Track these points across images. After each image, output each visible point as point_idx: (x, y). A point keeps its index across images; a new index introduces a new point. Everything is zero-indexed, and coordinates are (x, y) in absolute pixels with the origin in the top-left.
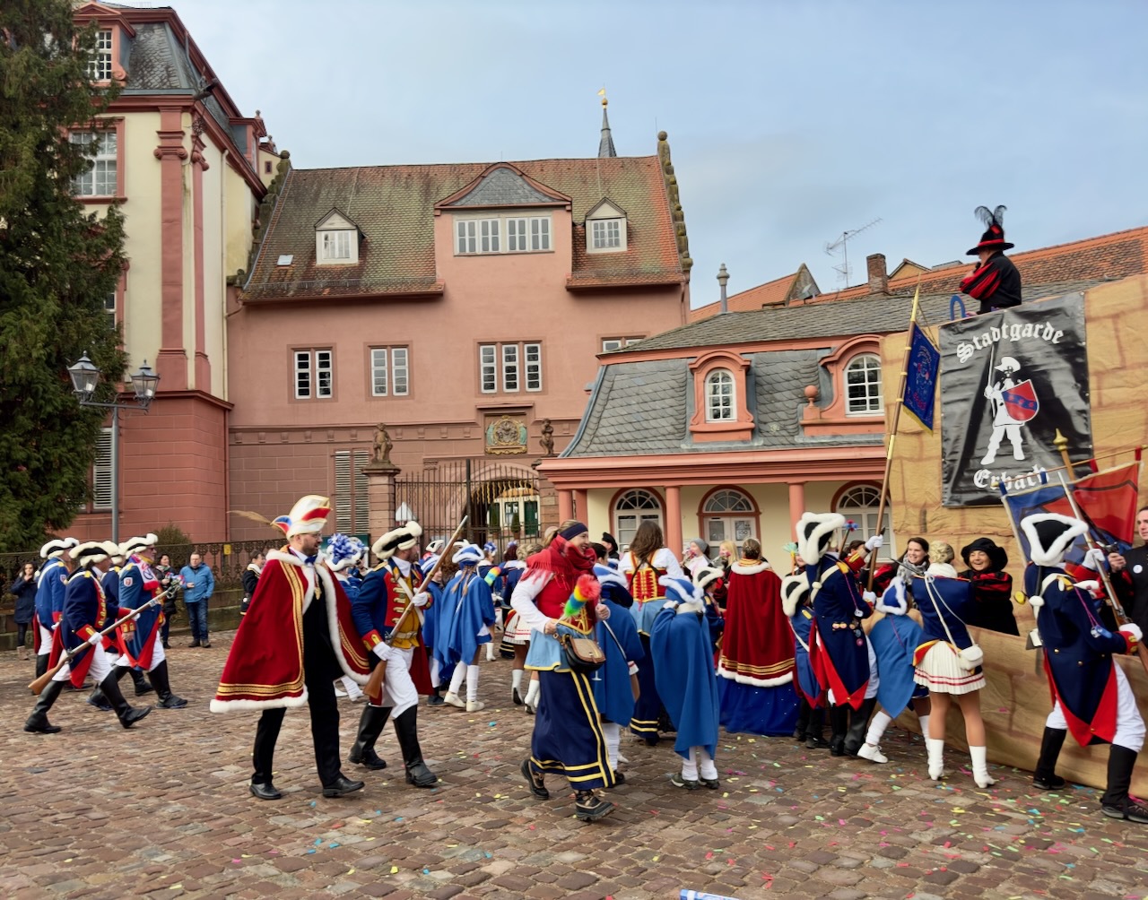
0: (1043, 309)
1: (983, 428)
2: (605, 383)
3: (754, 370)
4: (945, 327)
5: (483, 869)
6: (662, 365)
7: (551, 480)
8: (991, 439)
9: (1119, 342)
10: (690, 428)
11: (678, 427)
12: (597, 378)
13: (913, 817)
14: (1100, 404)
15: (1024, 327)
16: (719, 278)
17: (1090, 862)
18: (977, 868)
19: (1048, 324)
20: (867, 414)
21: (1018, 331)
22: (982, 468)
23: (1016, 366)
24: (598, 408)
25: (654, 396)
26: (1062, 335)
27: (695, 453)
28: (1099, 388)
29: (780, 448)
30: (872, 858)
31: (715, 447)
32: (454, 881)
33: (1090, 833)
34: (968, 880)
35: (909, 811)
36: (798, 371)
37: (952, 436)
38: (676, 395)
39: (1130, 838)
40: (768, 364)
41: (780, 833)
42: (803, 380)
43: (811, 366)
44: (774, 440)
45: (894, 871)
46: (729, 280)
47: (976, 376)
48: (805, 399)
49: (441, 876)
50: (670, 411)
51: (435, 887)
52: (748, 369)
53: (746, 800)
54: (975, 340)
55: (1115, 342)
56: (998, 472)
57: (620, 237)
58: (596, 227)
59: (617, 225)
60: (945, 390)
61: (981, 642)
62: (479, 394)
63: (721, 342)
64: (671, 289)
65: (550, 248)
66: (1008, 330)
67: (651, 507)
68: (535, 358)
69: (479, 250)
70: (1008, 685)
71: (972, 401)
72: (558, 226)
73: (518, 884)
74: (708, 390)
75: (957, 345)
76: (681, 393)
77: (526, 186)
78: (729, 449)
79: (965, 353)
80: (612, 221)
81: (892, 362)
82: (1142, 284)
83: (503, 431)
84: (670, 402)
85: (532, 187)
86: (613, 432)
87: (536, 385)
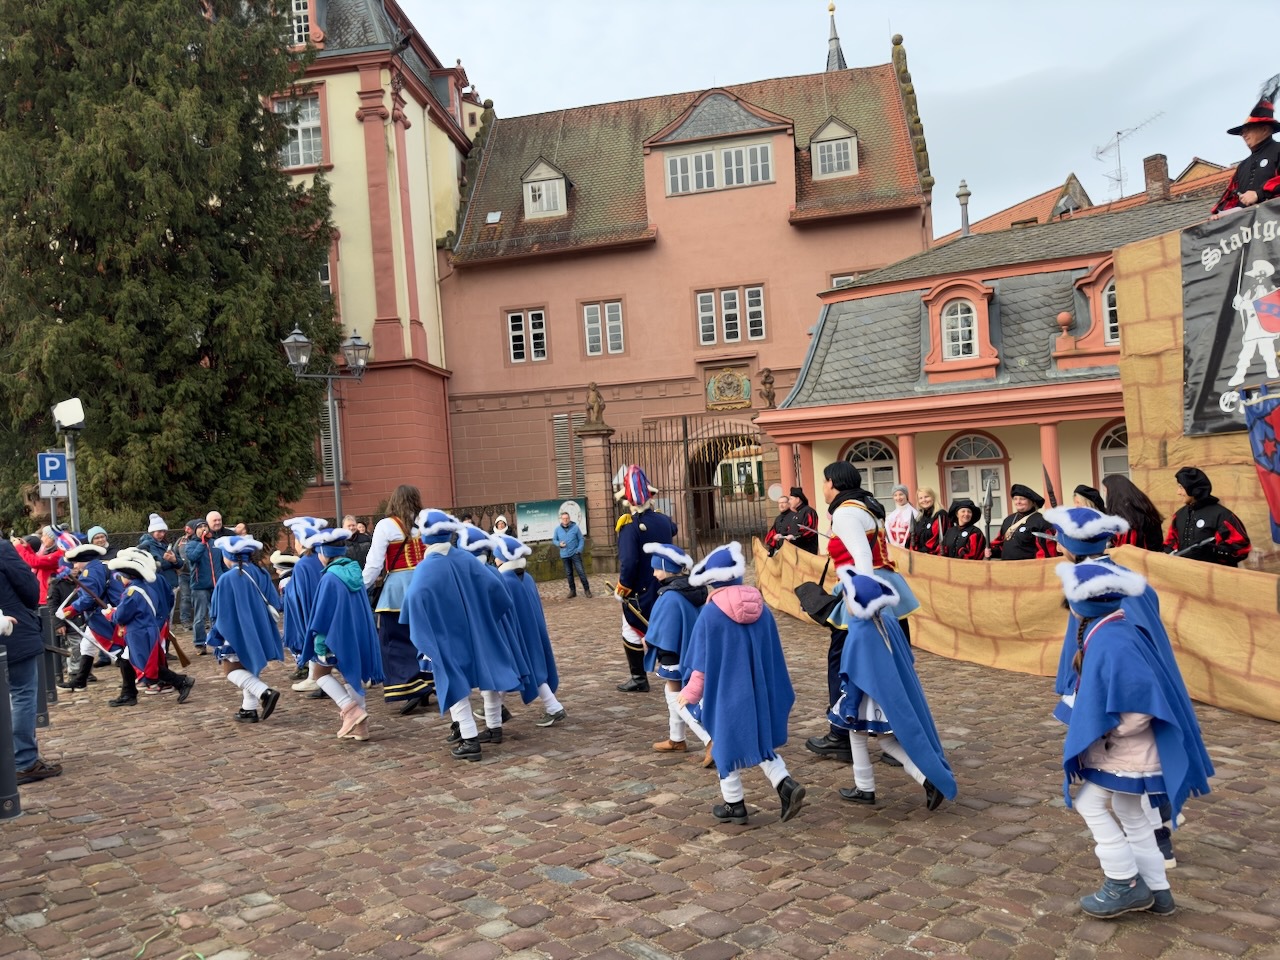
1: (1230, 345)
2: (829, 325)
3: (998, 298)
4: (1191, 231)
5: (647, 801)
6: (892, 299)
7: (770, 433)
8: (1242, 356)
10: (925, 368)
11: (911, 368)
12: (819, 319)
16: (958, 196)
21: (1273, 228)
23: (1270, 270)
24: (820, 352)
25: (884, 335)
27: (932, 396)
29: (1029, 384)
31: (954, 388)
32: (616, 809)
36: (1050, 296)
37: (1195, 355)
38: (909, 332)
40: (1014, 291)
42: (1056, 307)
43: (1065, 290)
44: (1022, 377)
46: (970, 200)
47: (1223, 284)
48: (1058, 328)
49: (605, 806)
50: (902, 351)
51: (598, 814)
52: (991, 298)
54: (1223, 243)
57: (850, 159)
58: (822, 150)
59: (846, 146)
60: (1187, 305)
61: (1215, 581)
62: (698, 346)
63: (959, 269)
64: (910, 213)
65: (771, 179)
66: (1261, 230)
67: (884, 458)
68: (758, 303)
69: (693, 188)
70: (1247, 626)
71: (1217, 316)
72: (779, 153)
73: (678, 814)
74: (945, 324)
75: (1201, 251)
76: (914, 330)
77: (742, 112)
78: (970, 389)
79: (1211, 259)
80: (841, 142)
81: (1128, 276)
83: (725, 386)
84: (902, 340)
85: (749, 112)
86: (837, 378)
87: (759, 333)
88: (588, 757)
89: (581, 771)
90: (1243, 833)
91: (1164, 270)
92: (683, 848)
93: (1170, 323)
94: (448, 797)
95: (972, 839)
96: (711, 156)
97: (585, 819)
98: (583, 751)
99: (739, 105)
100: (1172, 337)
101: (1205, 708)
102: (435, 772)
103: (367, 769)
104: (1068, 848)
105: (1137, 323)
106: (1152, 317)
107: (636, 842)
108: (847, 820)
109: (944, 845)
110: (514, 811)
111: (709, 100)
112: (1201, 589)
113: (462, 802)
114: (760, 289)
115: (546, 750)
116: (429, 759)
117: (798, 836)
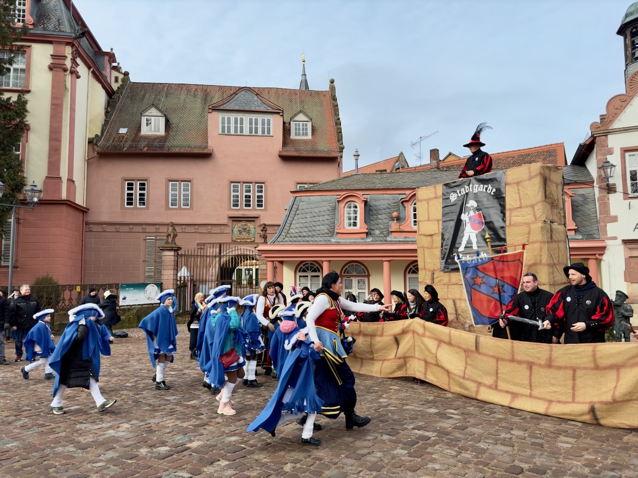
0: (488, 178)
1: (460, 234)
2: (294, 206)
3: (369, 203)
4: (446, 185)
5: (187, 446)
6: (324, 198)
8: (463, 239)
9: (519, 195)
10: (336, 231)
11: (330, 230)
12: (290, 203)
14: (510, 223)
15: (479, 186)
16: (355, 156)
18: (429, 438)
19: (489, 185)
21: (477, 188)
23: (475, 205)
24: (290, 219)
25: (319, 214)
26: (495, 191)
27: (338, 244)
28: (510, 217)
29: (380, 243)
31: (349, 241)
32: (169, 451)
34: (422, 444)
36: (390, 204)
37: (446, 237)
38: (330, 214)
40: (376, 200)
42: (392, 209)
43: (396, 203)
44: (377, 239)
45: (390, 441)
46: (359, 157)
47: (457, 209)
48: (392, 219)
49: (163, 449)
50: (326, 222)
51: (159, 454)
52: (366, 202)
54: (458, 191)
55: (518, 195)
56: (465, 255)
57: (308, 131)
58: (296, 125)
59: (306, 125)
60: (444, 215)
61: (451, 335)
62: (230, 209)
63: (353, 188)
64: (332, 160)
65: (271, 134)
66: (473, 187)
67: (316, 271)
68: (261, 191)
69: (232, 132)
70: (464, 355)
71: (455, 221)
72: (275, 123)
73: (203, 451)
74: (345, 212)
75: (450, 194)
76: (332, 213)
77: (259, 100)
78: (355, 242)
79: (453, 197)
80: (305, 123)
81: (421, 201)
82: (529, 168)
83: (242, 230)
84: (327, 217)
85: (262, 101)
86: (297, 232)
87: (261, 206)
88: (155, 424)
89: (150, 431)
90: (459, 448)
91: (436, 200)
92: (205, 469)
93: (437, 222)
94: (71, 448)
95: (347, 457)
96: (243, 118)
97: (152, 457)
98: (152, 421)
99: (258, 97)
100: (437, 229)
101: (446, 392)
102: (63, 434)
103: (20, 433)
104: (388, 459)
105: (424, 221)
106: (430, 219)
107: (180, 468)
108: (289, 450)
109: (334, 461)
110: (111, 454)
111: (243, 92)
112: (446, 339)
113: (80, 451)
114: (263, 185)
115: (130, 421)
116: (59, 427)
117: (265, 460)
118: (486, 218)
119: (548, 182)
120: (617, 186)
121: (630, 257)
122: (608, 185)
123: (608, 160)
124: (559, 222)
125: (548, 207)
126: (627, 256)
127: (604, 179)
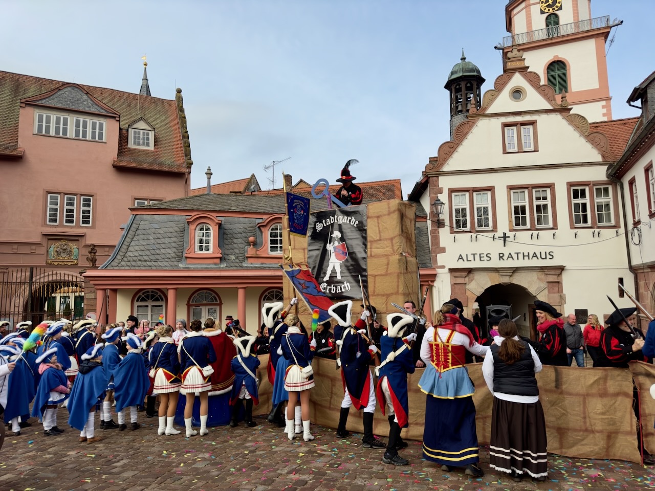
0: (351, 210)
2: (134, 225)
3: (223, 226)
6: (171, 218)
7: (92, 282)
8: (328, 269)
9: (379, 228)
10: (185, 255)
11: (178, 254)
12: (129, 222)
13: (280, 462)
14: (371, 255)
15: (343, 218)
16: (206, 174)
17: (355, 471)
18: (307, 482)
19: (353, 217)
20: (278, 253)
22: (323, 282)
23: (340, 235)
24: (128, 240)
25: (165, 235)
26: (358, 223)
27: (188, 269)
28: (371, 248)
29: (235, 268)
30: (256, 487)
31: (198, 266)
33: (356, 457)
35: (278, 459)
36: (246, 229)
38: (178, 235)
39: (372, 456)
40: (231, 224)
41: (210, 482)
42: (249, 234)
43: (253, 227)
44: (232, 264)
46: (212, 176)
48: (249, 244)
50: (174, 245)
52: (220, 225)
53: (193, 466)
54: (324, 221)
55: (377, 228)
56: (330, 285)
57: (150, 141)
58: (135, 133)
59: (148, 134)
60: (309, 244)
61: (320, 365)
62: (45, 225)
63: (206, 209)
64: (180, 175)
65: (104, 140)
66: (337, 218)
67: (159, 300)
68: (89, 206)
69: (52, 133)
70: (330, 385)
71: (321, 250)
72: (110, 130)
74: (196, 234)
75: (316, 223)
76: (181, 235)
77: (89, 100)
78: (207, 268)
79: (319, 227)
80: (146, 132)
82: (388, 204)
83: (61, 250)
84: (174, 239)
85: (93, 102)
86: (137, 255)
87: (88, 222)
93: (303, 251)
96: (67, 118)
99: (88, 97)
100: (303, 257)
106: (296, 247)
111: (69, 89)
114: (91, 198)
118: (350, 249)
119: (404, 217)
120: (445, 221)
121: (455, 284)
122: (438, 220)
123: (439, 198)
124: (412, 254)
125: (404, 240)
126: (453, 283)
127: (435, 214)
